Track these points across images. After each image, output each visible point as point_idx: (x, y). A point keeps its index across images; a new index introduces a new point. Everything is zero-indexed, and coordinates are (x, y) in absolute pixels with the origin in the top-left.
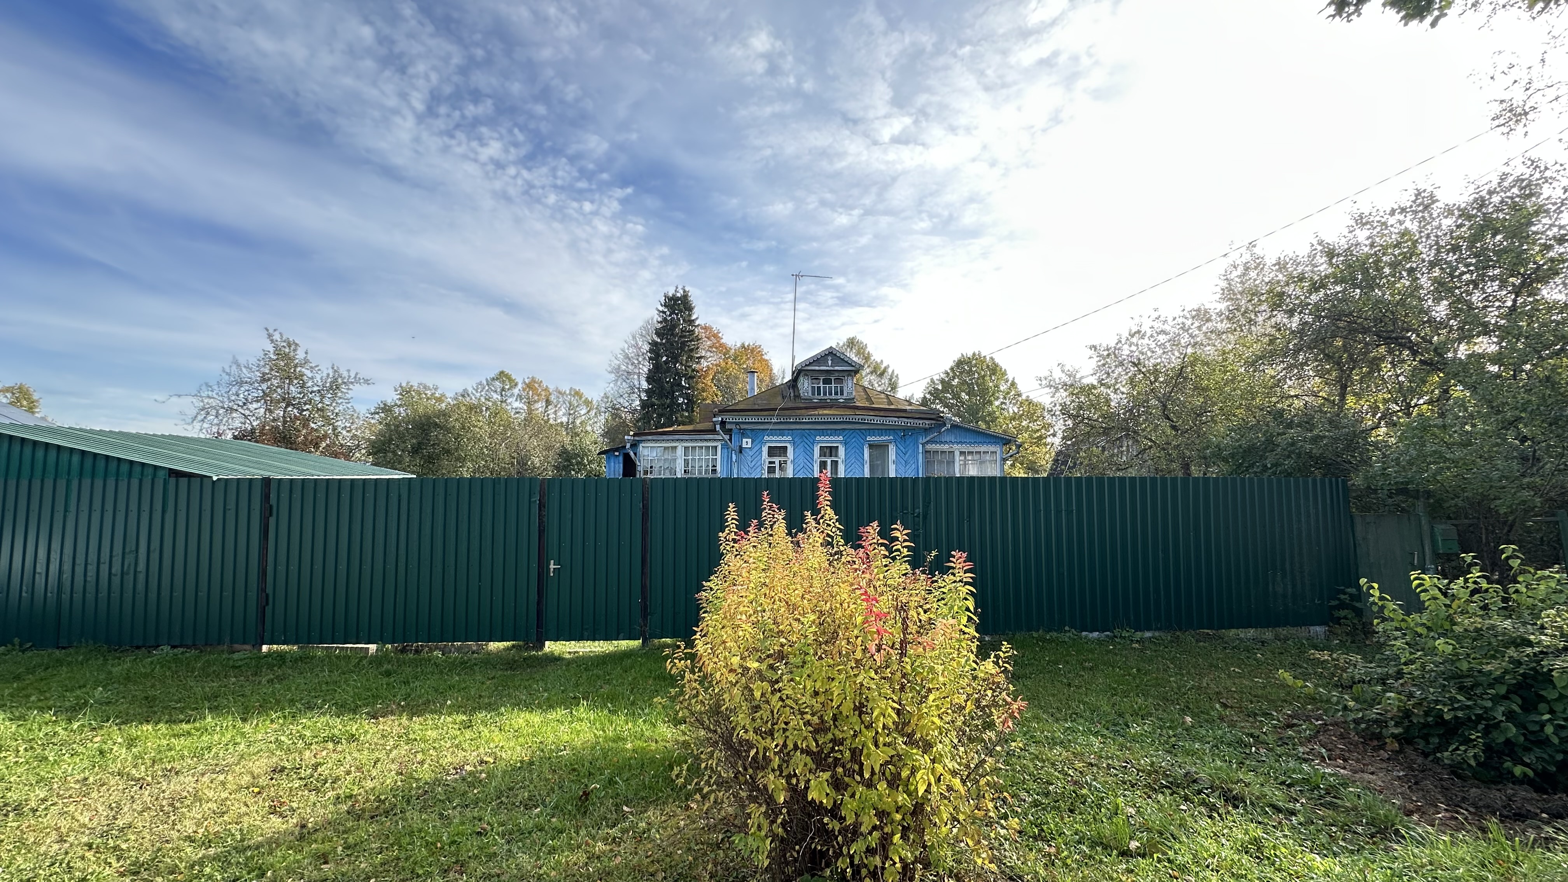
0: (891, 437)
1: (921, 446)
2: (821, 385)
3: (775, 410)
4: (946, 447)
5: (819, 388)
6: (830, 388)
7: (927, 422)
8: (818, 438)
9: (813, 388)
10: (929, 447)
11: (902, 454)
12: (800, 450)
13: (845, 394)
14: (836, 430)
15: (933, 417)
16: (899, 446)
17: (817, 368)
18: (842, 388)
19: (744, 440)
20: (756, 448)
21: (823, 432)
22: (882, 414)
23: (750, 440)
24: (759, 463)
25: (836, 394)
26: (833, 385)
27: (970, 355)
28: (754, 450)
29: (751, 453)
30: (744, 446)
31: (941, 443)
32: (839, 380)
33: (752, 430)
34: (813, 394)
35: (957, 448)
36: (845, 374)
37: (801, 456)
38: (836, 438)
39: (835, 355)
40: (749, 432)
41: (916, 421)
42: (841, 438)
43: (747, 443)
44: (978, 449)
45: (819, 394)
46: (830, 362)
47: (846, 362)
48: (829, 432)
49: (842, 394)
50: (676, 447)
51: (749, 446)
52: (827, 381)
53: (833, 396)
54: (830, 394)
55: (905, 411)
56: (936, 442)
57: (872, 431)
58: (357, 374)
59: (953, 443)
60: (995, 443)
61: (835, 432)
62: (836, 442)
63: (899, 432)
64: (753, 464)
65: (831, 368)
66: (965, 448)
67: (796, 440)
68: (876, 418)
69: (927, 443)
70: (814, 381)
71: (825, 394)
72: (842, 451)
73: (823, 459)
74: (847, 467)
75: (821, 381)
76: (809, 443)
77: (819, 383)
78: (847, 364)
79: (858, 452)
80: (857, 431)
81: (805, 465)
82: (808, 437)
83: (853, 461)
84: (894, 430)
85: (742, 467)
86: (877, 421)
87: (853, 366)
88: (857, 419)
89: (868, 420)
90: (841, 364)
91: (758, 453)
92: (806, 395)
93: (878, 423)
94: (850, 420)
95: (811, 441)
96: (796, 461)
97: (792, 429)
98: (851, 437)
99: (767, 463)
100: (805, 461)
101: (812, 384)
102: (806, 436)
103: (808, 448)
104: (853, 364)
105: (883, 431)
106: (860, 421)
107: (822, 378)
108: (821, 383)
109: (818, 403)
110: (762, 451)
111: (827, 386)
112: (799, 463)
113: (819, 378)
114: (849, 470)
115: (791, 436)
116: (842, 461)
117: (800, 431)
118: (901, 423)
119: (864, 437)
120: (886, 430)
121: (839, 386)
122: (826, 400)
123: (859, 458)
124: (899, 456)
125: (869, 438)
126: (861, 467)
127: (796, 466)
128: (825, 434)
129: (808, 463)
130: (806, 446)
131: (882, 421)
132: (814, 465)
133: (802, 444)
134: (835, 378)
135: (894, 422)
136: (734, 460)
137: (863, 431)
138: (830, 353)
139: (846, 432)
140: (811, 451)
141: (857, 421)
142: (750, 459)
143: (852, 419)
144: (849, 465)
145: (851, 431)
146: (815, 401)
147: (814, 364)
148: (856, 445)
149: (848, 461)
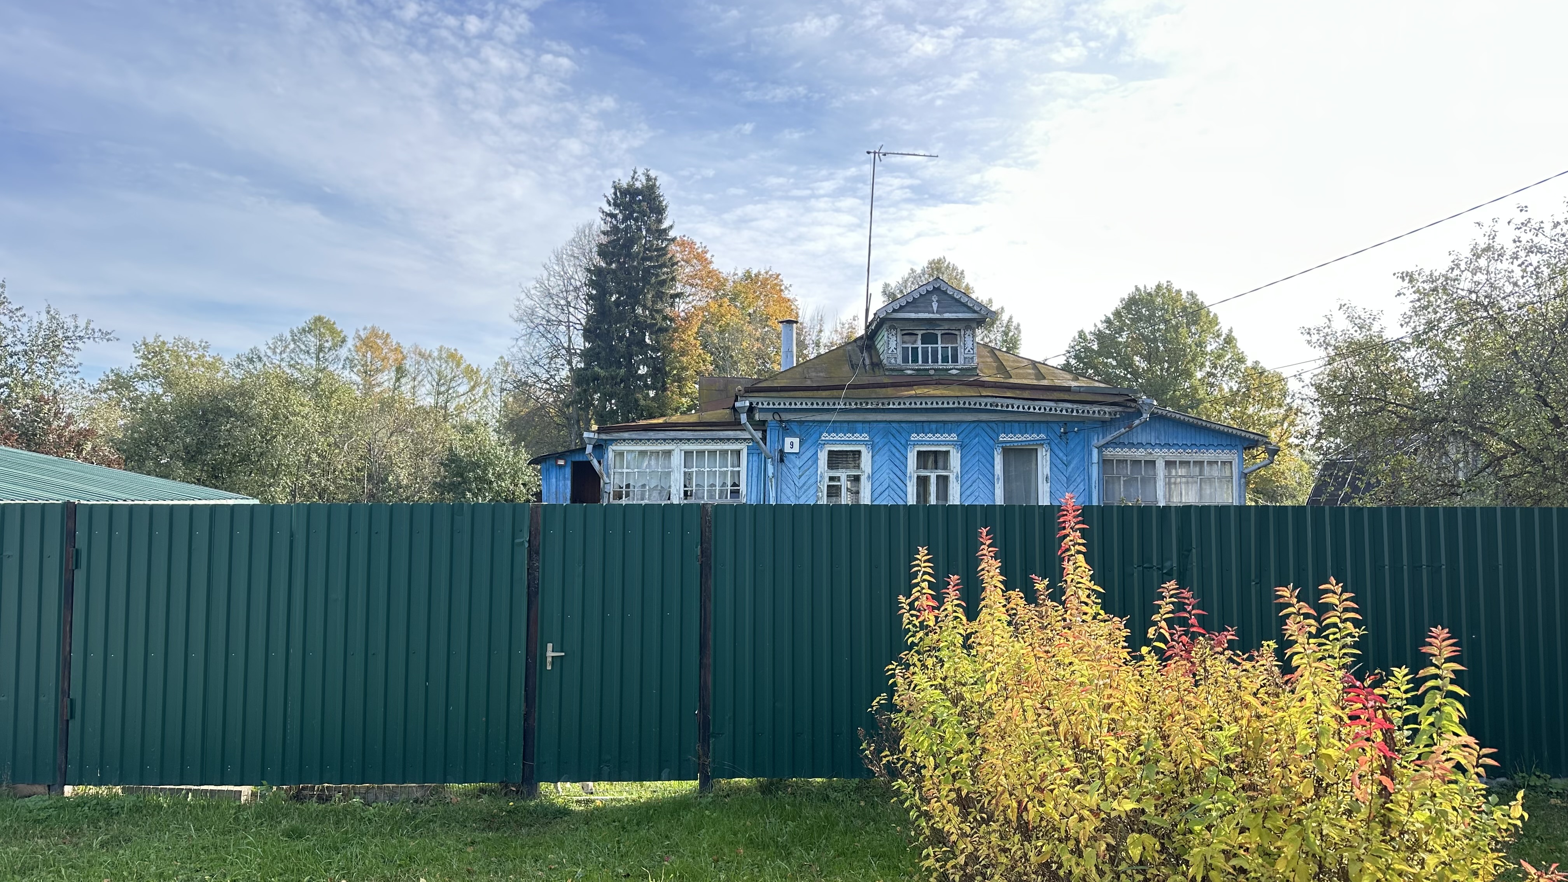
0: (1042, 436)
1: (1095, 452)
2: (919, 344)
3: (841, 388)
4: (1140, 454)
5: (915, 350)
6: (935, 351)
7: (1107, 409)
8: (914, 437)
9: (905, 350)
10: (1109, 453)
11: (1061, 466)
12: (881, 458)
13: (961, 359)
14: (944, 422)
15: (1117, 399)
16: (1057, 451)
17: (913, 316)
18: (955, 350)
19: (788, 440)
20: (809, 454)
21: (922, 427)
22: (1026, 395)
23: (796, 441)
24: (812, 480)
25: (945, 360)
26: (940, 345)
27: (1151, 287)
28: (805, 457)
29: (799, 463)
30: (787, 449)
31: (1131, 445)
32: (950, 336)
33: (801, 422)
34: (905, 360)
35: (1160, 456)
36: (962, 325)
37: (884, 468)
38: (946, 437)
39: (945, 293)
40: (796, 429)
41: (1087, 407)
42: (954, 437)
43: (791, 444)
44: (1198, 457)
45: (915, 360)
46: (935, 306)
47: (965, 305)
48: (934, 426)
49: (955, 360)
50: (668, 453)
51: (796, 449)
52: (928, 338)
53: (940, 365)
54: (935, 361)
55: (1068, 389)
56: (1122, 445)
57: (1008, 426)
58: (88, 323)
59: (1153, 447)
60: (1231, 447)
61: (943, 427)
62: (945, 443)
63: (1056, 427)
64: (803, 479)
65: (938, 316)
66: (1172, 454)
67: (876, 440)
68: (1017, 403)
69: (1107, 445)
70: (907, 338)
71: (925, 361)
72: (955, 460)
73: (924, 473)
74: (965, 487)
75: (919, 337)
76: (898, 445)
77: (915, 342)
78: (965, 309)
79: (983, 460)
80: (983, 425)
81: (891, 484)
82: (897, 435)
83: (975, 476)
84: (1047, 422)
85: (784, 486)
86: (1018, 408)
87: (975, 312)
88: (983, 404)
89: (1002, 406)
90: (955, 309)
91: (810, 462)
92: (893, 361)
93: (1021, 409)
94: (972, 406)
95: (903, 442)
96: (876, 476)
97: (869, 422)
98: (971, 435)
99: (827, 479)
100: (892, 476)
101: (903, 342)
102: (894, 432)
103: (897, 454)
104: (976, 308)
105: (1028, 425)
106: (988, 407)
107: (920, 333)
108: (919, 342)
109: (911, 375)
110: (817, 459)
111: (930, 346)
112: (882, 479)
113: (915, 332)
114: (968, 492)
115: (868, 433)
116: (957, 477)
117: (882, 425)
118: (1061, 411)
119: (994, 436)
120: (1033, 422)
121: (950, 346)
122: (928, 370)
123: (986, 472)
124: (1055, 469)
125: (1003, 437)
126: (990, 487)
127: (877, 483)
128: (927, 430)
129: (897, 481)
130: (894, 450)
131: (1026, 407)
132: (908, 484)
133: (886, 448)
134: (943, 332)
135: (1048, 409)
136: (771, 475)
137: (994, 425)
138: (936, 290)
139: (964, 426)
140: (902, 459)
141: (983, 407)
142: (796, 471)
143: (975, 404)
144: (969, 483)
145: (973, 425)
146: (909, 372)
147: (908, 309)
148: (981, 448)
149: (966, 477)
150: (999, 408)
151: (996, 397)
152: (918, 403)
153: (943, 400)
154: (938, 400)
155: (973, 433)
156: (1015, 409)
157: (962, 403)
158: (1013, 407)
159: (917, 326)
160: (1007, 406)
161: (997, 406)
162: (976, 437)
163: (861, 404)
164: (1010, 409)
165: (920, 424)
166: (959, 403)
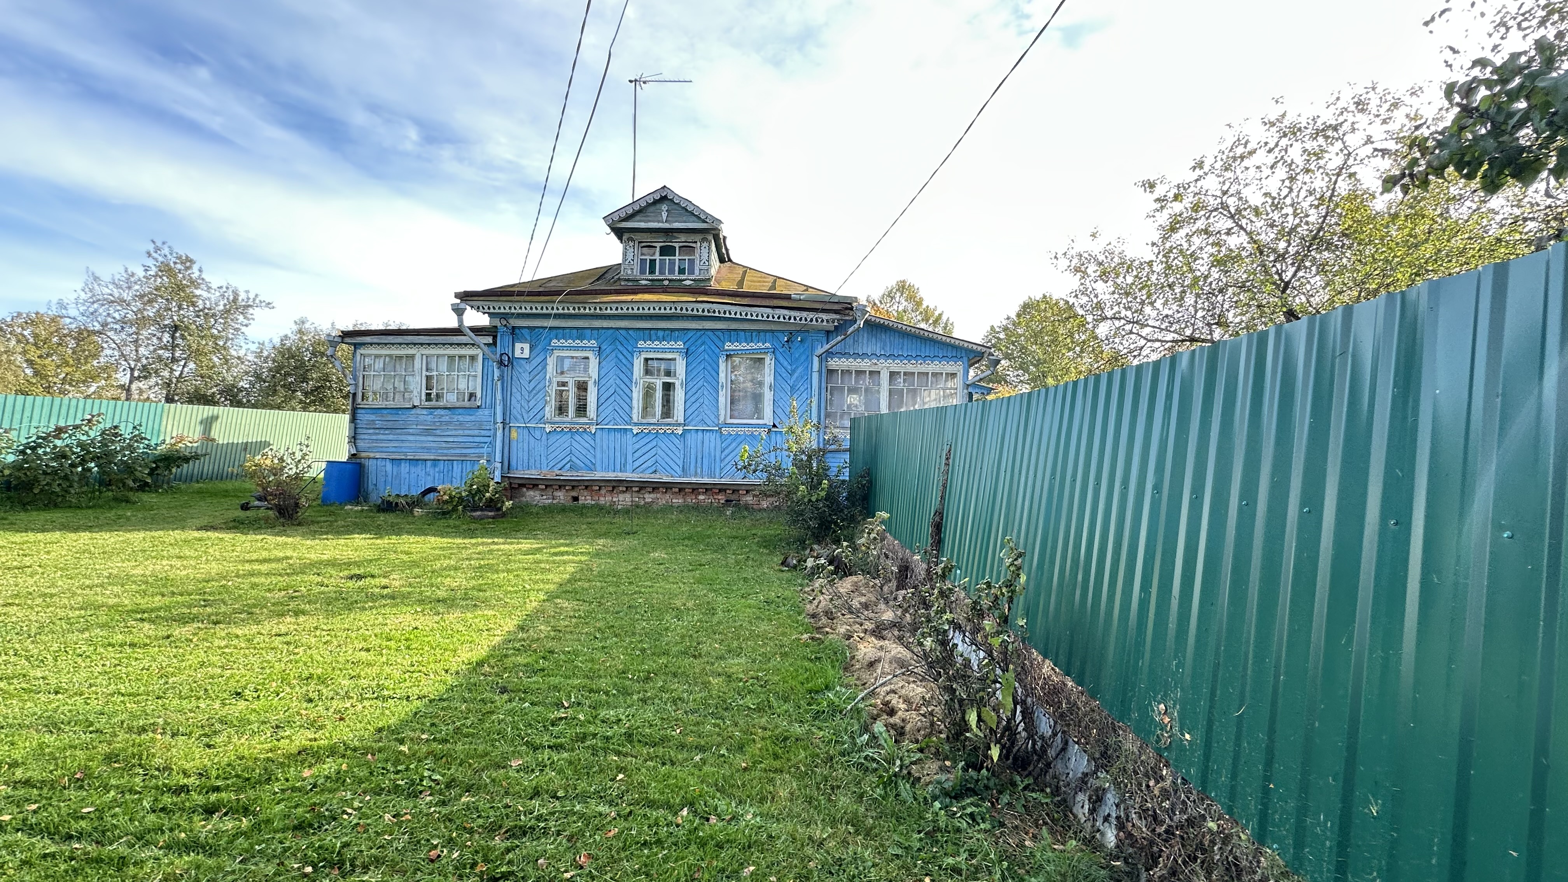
0: (768, 345)
1: (816, 360)
2: (657, 257)
3: (558, 293)
4: (865, 365)
5: (653, 262)
6: (672, 263)
7: (825, 316)
8: (641, 344)
9: (643, 261)
10: (835, 363)
11: (784, 374)
12: (609, 364)
13: (697, 272)
14: (672, 330)
15: (836, 307)
16: (781, 359)
17: (642, 225)
18: (692, 262)
19: (518, 346)
20: (539, 359)
21: (649, 334)
22: (743, 301)
23: (527, 347)
24: (541, 386)
25: (682, 271)
26: (677, 258)
28: (535, 363)
29: (529, 368)
30: (518, 354)
31: (856, 355)
32: (688, 249)
33: (531, 328)
34: (643, 272)
35: (885, 367)
36: (698, 237)
37: (611, 374)
38: (672, 345)
39: (672, 200)
40: (526, 335)
41: (804, 314)
42: (680, 344)
43: (522, 350)
44: (923, 368)
45: (652, 272)
47: (698, 217)
48: (661, 333)
49: (692, 272)
50: (413, 357)
51: (526, 354)
52: (667, 251)
53: (676, 276)
54: (672, 271)
55: (789, 297)
56: (845, 355)
57: (732, 334)
59: (878, 357)
60: (955, 358)
61: (671, 334)
62: (671, 350)
63: (780, 335)
64: (533, 384)
65: (667, 226)
66: (896, 366)
67: (603, 347)
68: (734, 309)
69: (829, 353)
70: (645, 250)
71: (662, 272)
72: (680, 367)
73: (649, 379)
74: (690, 393)
75: (658, 249)
76: (625, 352)
77: (654, 254)
78: (695, 219)
79: (709, 368)
80: (709, 333)
81: (618, 389)
82: (625, 342)
83: (701, 383)
84: (772, 331)
85: (514, 390)
86: (736, 314)
87: (704, 221)
88: (700, 310)
89: (719, 312)
90: (684, 218)
91: (540, 368)
92: (629, 272)
93: (738, 316)
94: (690, 312)
95: (630, 349)
96: (603, 382)
97: (598, 329)
98: (696, 344)
99: (555, 385)
100: (618, 381)
101: (642, 254)
102: (621, 339)
103: (624, 361)
104: (703, 217)
105: (754, 334)
106: (706, 313)
107: (658, 245)
108: (658, 253)
109: (646, 285)
110: (546, 364)
111: (667, 258)
112: (608, 385)
113: (654, 244)
114: (693, 399)
115: (596, 339)
116: (682, 383)
117: (611, 331)
118: (779, 318)
119: (720, 344)
120: (759, 331)
121: (687, 258)
122: (662, 280)
123: (710, 379)
124: (779, 378)
125: (728, 346)
126: (714, 394)
127: (603, 390)
128: (654, 338)
129: (623, 386)
130: (621, 357)
131: (743, 314)
132: (634, 389)
133: (614, 354)
134: (681, 244)
135: (765, 316)
136: (496, 378)
137: (719, 333)
138: (664, 199)
139: (691, 334)
140: (629, 365)
141: (700, 313)
142: (526, 376)
143: (692, 310)
144: (694, 390)
145: (699, 333)
146: (644, 282)
147: (638, 218)
148: (706, 356)
149: (691, 384)
150: (717, 314)
151: (713, 303)
152: (636, 309)
153: (660, 305)
154: (655, 305)
155: (699, 342)
156: (733, 316)
157: (679, 309)
158: (730, 314)
159: (655, 238)
160: (725, 313)
161: (714, 312)
162: (702, 345)
163: (579, 309)
164: (727, 315)
165: (647, 332)
166: (676, 309)
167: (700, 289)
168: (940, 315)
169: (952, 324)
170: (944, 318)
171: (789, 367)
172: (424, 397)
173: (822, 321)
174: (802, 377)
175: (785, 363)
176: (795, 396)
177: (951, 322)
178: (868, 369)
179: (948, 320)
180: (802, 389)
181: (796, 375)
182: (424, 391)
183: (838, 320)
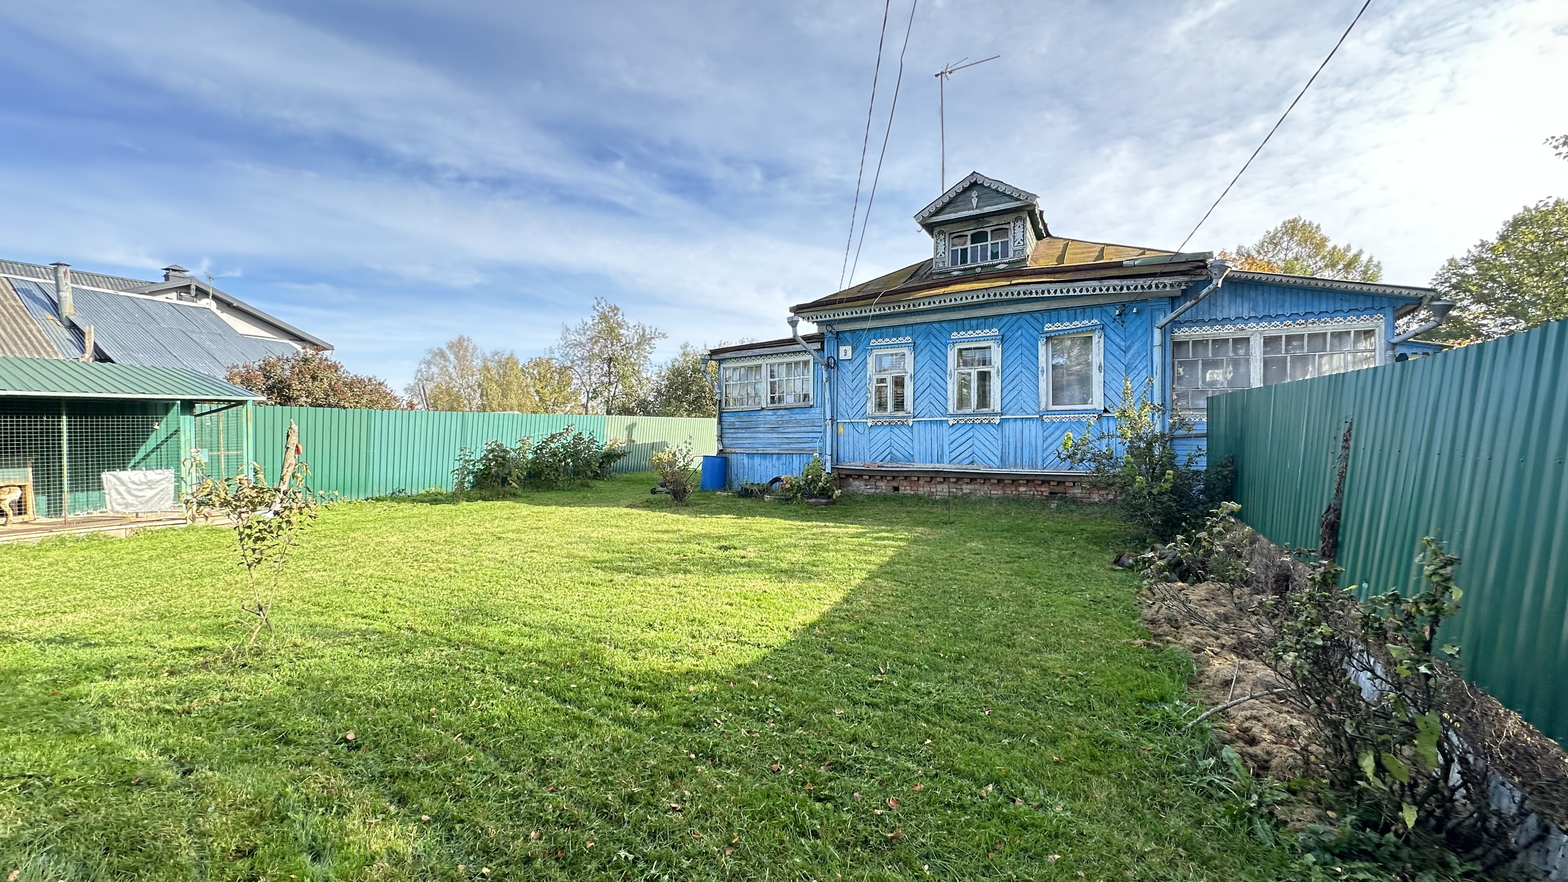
0: (1095, 321)
1: (1157, 333)
2: (969, 245)
3: (875, 296)
4: (1227, 331)
5: (964, 251)
6: (985, 248)
7: (1167, 281)
8: (955, 335)
9: (954, 252)
11: (1118, 353)
12: (924, 358)
13: (1011, 254)
14: (986, 318)
15: (1183, 268)
16: (1114, 337)
17: (953, 216)
18: (1005, 245)
20: (859, 360)
21: (962, 324)
22: (1067, 277)
23: (849, 348)
24: (862, 383)
25: (995, 256)
26: (989, 243)
28: (857, 363)
30: (842, 357)
31: (1213, 322)
32: (1001, 231)
33: (852, 332)
34: (954, 263)
35: (1256, 331)
36: (1011, 217)
37: (926, 367)
38: (987, 332)
39: (983, 186)
40: (847, 335)
41: (1141, 282)
42: (995, 331)
43: (845, 352)
44: (1317, 328)
45: (964, 261)
46: (974, 202)
47: (1010, 196)
48: (974, 322)
49: (1005, 254)
50: (760, 366)
51: (849, 356)
52: (978, 237)
53: (989, 261)
54: (984, 258)
55: (1119, 265)
56: (1201, 323)
57: (1053, 314)
59: (1246, 321)
61: (984, 322)
62: (985, 338)
63: (1110, 309)
64: (855, 382)
65: (978, 212)
66: (1275, 328)
67: (918, 342)
69: (1176, 323)
70: (956, 241)
71: (974, 260)
72: (996, 354)
73: (964, 370)
74: (1007, 381)
75: (969, 237)
76: (939, 345)
77: (965, 243)
78: (1007, 199)
79: (1027, 352)
80: (1027, 316)
81: (933, 382)
82: (938, 335)
83: (1018, 369)
84: (1100, 306)
85: (840, 389)
86: (1055, 292)
87: (1017, 200)
88: (1015, 294)
89: (1037, 293)
90: (996, 201)
91: (861, 367)
92: (941, 265)
93: (1059, 294)
94: (1004, 297)
95: (943, 341)
96: (918, 376)
97: (912, 325)
98: (1013, 328)
99: (875, 381)
100: (933, 375)
101: (953, 245)
102: (935, 332)
103: (938, 353)
104: (1015, 195)
105: (1078, 311)
106: (1022, 296)
107: (969, 233)
108: (969, 242)
109: (957, 276)
110: (867, 363)
111: (979, 244)
112: (923, 378)
113: (965, 233)
114: (1010, 387)
115: (911, 335)
116: (998, 372)
117: (925, 326)
118: (1108, 290)
119: (1038, 326)
120: (1084, 308)
121: (999, 241)
122: (975, 268)
123: (1030, 365)
124: (1110, 356)
125: (1048, 327)
126: (1033, 380)
127: (919, 382)
128: (967, 327)
129: (938, 379)
130: (935, 350)
131: (1065, 291)
132: (948, 381)
133: (928, 348)
134: (993, 228)
135: (1091, 290)
136: (824, 380)
137: (1038, 315)
138: (974, 185)
139: (1006, 319)
140: (943, 357)
141: (1016, 296)
142: (849, 376)
143: (1007, 294)
144: (1011, 377)
145: (1015, 318)
146: (955, 273)
147: (947, 210)
148: (1024, 341)
149: (1008, 372)
150: (1034, 295)
151: (1029, 283)
152: (948, 301)
153: (972, 294)
154: (966, 294)
155: (1016, 325)
156: (1052, 294)
157: (992, 295)
158: (1049, 292)
159: (965, 227)
160: (1043, 292)
161: (1031, 293)
162: (1019, 329)
163: (894, 308)
164: (1046, 294)
165: (961, 322)
166: (989, 295)
167: (1016, 271)
168: (1357, 256)
169: (1378, 266)
170: (1364, 258)
171: (1123, 344)
172: (769, 400)
173: (1165, 286)
174: (1139, 354)
175: (1118, 340)
176: (1132, 376)
177: (1375, 262)
178: (1231, 337)
179: (1370, 260)
180: (1140, 367)
181: (1132, 351)
182: (769, 395)
183: (1186, 283)
